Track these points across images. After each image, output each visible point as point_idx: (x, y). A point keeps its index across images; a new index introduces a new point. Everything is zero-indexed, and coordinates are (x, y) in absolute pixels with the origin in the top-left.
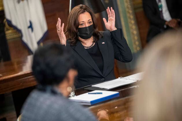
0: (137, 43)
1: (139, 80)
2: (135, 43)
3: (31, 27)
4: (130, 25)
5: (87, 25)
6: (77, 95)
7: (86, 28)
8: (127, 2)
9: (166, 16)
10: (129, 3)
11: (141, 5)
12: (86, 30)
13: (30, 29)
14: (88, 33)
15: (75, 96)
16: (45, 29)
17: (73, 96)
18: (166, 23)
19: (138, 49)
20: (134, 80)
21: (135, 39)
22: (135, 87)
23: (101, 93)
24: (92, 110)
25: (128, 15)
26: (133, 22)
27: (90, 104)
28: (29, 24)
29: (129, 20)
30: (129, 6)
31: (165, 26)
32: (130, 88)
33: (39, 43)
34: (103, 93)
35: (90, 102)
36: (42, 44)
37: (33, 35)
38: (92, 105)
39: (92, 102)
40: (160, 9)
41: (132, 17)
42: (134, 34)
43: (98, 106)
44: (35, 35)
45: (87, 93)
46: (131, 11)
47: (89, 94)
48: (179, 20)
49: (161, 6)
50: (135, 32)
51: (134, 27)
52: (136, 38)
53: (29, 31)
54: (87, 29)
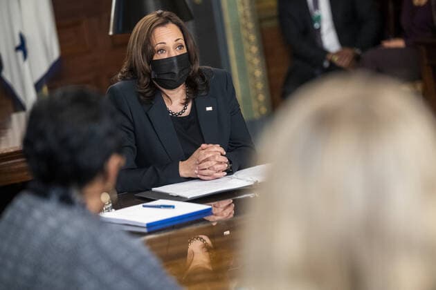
0: (261, 97)
1: (259, 181)
2: (257, 96)
3: (22, 47)
4: (248, 56)
5: (174, 53)
6: (116, 209)
7: (170, 59)
8: (243, 4)
9: (330, 40)
10: (247, 7)
11: (274, 13)
12: (172, 65)
13: (20, 54)
14: (176, 71)
15: (113, 210)
16: (56, 54)
17: (108, 210)
18: (329, 57)
19: (264, 110)
20: (247, 181)
21: (256, 88)
22: (249, 197)
23: (173, 207)
24: (149, 242)
25: (244, 33)
26: (254, 49)
27: (145, 230)
28: (18, 42)
29: (246, 45)
30: (248, 14)
31: (326, 64)
32: (239, 197)
33: (38, 86)
34: (176, 207)
35: (145, 226)
36: (45, 90)
37: (25, 66)
38: (149, 233)
39: (149, 226)
40: (316, 25)
41: (253, 38)
42: (254, 76)
43: (163, 234)
44: (30, 67)
45: (141, 205)
46: (250, 25)
47: (144, 206)
48: (358, 51)
49: (319, 19)
50: (258, 73)
51: (256, 61)
52: (260, 86)
53: (17, 58)
54: (173, 63)
